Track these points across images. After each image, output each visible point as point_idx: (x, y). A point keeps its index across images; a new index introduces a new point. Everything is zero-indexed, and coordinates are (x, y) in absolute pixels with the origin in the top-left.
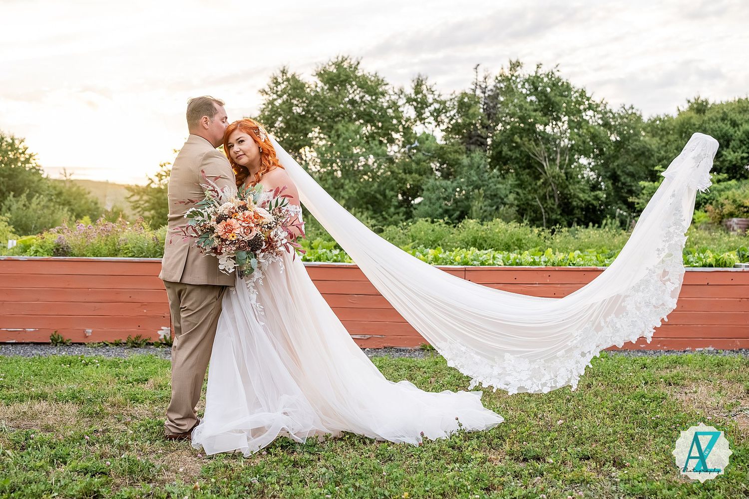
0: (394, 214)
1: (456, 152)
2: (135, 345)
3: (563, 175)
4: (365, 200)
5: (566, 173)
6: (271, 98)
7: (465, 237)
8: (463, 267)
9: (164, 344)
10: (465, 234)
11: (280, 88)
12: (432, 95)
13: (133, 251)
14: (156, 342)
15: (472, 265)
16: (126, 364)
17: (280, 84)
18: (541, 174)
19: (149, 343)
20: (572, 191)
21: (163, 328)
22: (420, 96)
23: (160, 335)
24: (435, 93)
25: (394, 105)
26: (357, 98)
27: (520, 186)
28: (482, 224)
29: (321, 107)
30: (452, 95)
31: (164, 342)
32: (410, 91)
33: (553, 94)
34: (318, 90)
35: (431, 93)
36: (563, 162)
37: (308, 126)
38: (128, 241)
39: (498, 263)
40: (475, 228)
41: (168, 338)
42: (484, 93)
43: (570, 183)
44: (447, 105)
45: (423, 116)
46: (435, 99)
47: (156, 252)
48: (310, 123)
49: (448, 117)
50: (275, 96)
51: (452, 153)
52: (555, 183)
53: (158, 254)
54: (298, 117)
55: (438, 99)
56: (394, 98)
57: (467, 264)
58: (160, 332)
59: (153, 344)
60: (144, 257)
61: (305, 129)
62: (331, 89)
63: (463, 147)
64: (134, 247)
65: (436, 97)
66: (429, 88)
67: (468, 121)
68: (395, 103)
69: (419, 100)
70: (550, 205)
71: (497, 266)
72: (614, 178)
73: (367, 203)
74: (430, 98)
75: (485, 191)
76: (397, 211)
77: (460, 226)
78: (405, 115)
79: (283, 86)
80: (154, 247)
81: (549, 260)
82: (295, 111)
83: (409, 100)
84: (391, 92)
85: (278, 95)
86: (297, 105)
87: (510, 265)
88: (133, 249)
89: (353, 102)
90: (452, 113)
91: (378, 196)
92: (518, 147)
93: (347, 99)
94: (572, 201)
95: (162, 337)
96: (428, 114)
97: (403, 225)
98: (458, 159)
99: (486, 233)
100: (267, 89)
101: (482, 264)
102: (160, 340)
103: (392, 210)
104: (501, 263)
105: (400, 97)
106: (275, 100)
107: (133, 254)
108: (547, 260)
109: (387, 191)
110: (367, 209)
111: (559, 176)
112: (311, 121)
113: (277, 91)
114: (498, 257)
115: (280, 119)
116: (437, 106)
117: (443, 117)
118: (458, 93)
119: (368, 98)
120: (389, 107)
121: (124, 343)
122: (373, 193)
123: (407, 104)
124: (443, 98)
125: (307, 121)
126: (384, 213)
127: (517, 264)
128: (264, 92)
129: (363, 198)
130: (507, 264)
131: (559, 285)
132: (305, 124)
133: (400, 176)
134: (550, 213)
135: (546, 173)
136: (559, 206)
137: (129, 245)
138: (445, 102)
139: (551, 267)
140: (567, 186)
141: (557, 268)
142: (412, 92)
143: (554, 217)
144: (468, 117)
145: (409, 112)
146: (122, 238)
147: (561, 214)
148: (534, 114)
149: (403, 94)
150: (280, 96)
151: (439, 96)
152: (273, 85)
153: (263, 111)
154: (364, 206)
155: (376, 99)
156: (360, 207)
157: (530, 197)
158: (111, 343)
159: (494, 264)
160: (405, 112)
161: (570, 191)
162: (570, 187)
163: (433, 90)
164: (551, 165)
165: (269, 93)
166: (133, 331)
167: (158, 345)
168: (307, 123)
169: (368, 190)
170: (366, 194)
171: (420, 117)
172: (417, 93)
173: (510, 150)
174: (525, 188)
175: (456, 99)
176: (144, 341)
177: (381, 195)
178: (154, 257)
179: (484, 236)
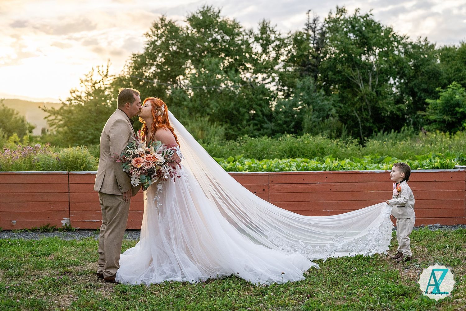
0: (247, 125)
1: (293, 77)
2: (46, 230)
3: (374, 93)
4: (224, 115)
5: (377, 92)
6: (153, 40)
7: (284, 147)
8: (268, 172)
9: (66, 230)
10: (284, 145)
11: (160, 32)
12: (274, 35)
13: (43, 167)
14: (60, 229)
15: (274, 171)
16: (38, 244)
17: (159, 28)
18: (357, 92)
19: (55, 229)
20: (381, 105)
21: (64, 218)
22: (264, 36)
23: (63, 224)
24: (276, 33)
25: (246, 43)
26: (219, 37)
27: (341, 101)
28: (296, 138)
29: (191, 45)
30: (288, 34)
31: (66, 228)
32: (257, 32)
33: (366, 31)
34: (189, 32)
35: (273, 33)
36: (374, 83)
37: (181, 60)
38: (39, 160)
39: (293, 169)
40: (291, 141)
41: (68, 225)
42: (314, 32)
43: (380, 99)
44: (285, 42)
45: (268, 51)
46: (277, 38)
47: (59, 167)
48: (183, 58)
49: (286, 51)
50: (156, 38)
51: (290, 79)
52: (367, 99)
53: (60, 168)
54: (173, 54)
55: (278, 37)
56: (245, 37)
57: (271, 170)
58: (62, 222)
59: (58, 230)
60: (51, 170)
61: (180, 63)
62: (199, 31)
63: (298, 74)
64: (44, 164)
65: (277, 36)
66: (271, 29)
67: (300, 53)
68: (247, 41)
69: (264, 39)
70: (365, 116)
71: (292, 172)
72: (413, 93)
73: (226, 118)
74: (272, 37)
75: (314, 107)
76: (249, 123)
77: (280, 139)
78: (254, 51)
79: (162, 30)
80: (57, 163)
81: (327, 166)
82: (171, 49)
83: (257, 39)
84: (244, 33)
85: (158, 37)
86: (173, 44)
87: (300, 171)
88: (43, 165)
89: (215, 41)
90: (289, 48)
91: (234, 112)
92: (339, 72)
93: (210, 39)
94: (381, 113)
95: (64, 225)
96: (271, 49)
97: (240, 139)
98: (294, 83)
99: (299, 145)
100: (150, 33)
101: (281, 170)
102: (63, 227)
103: (245, 122)
104: (294, 169)
105: (250, 37)
106: (157, 41)
107: (43, 168)
108: (326, 166)
109: (241, 109)
110: (226, 122)
111: (371, 94)
112: (183, 56)
113: (157, 34)
114: (293, 165)
115: (160, 55)
116: (277, 43)
117: (282, 50)
118: (293, 32)
119: (227, 38)
120: (242, 44)
121: (39, 230)
122: (230, 110)
123: (255, 42)
124: (282, 37)
125: (181, 56)
126: (239, 125)
127: (305, 170)
128: (147, 35)
129: (223, 114)
130: (299, 170)
131: (333, 184)
132: (179, 59)
133: (250, 96)
134: (365, 121)
135: (361, 91)
136: (372, 116)
137: (41, 163)
138: (283, 40)
139: (329, 171)
140: (377, 102)
141: (332, 172)
142: (259, 32)
143: (368, 125)
144: (301, 51)
145: (257, 48)
146: (36, 158)
147: (373, 123)
148: (352, 47)
149: (252, 34)
150: (160, 38)
151: (279, 34)
152: (154, 30)
153: (147, 49)
154: (224, 120)
155: (233, 39)
156: (221, 121)
157: (349, 110)
158: (30, 230)
159: (289, 170)
160: (254, 48)
161: (379, 104)
162: (379, 102)
163: (274, 30)
164: (365, 86)
165: (152, 35)
166: (44, 221)
167: (61, 230)
168: (180, 57)
169: (227, 108)
170: (225, 111)
171: (265, 51)
172: (262, 33)
173: (334, 74)
174: (345, 104)
175: (292, 37)
176: (52, 228)
177: (236, 111)
178: (58, 170)
179: (297, 146)
